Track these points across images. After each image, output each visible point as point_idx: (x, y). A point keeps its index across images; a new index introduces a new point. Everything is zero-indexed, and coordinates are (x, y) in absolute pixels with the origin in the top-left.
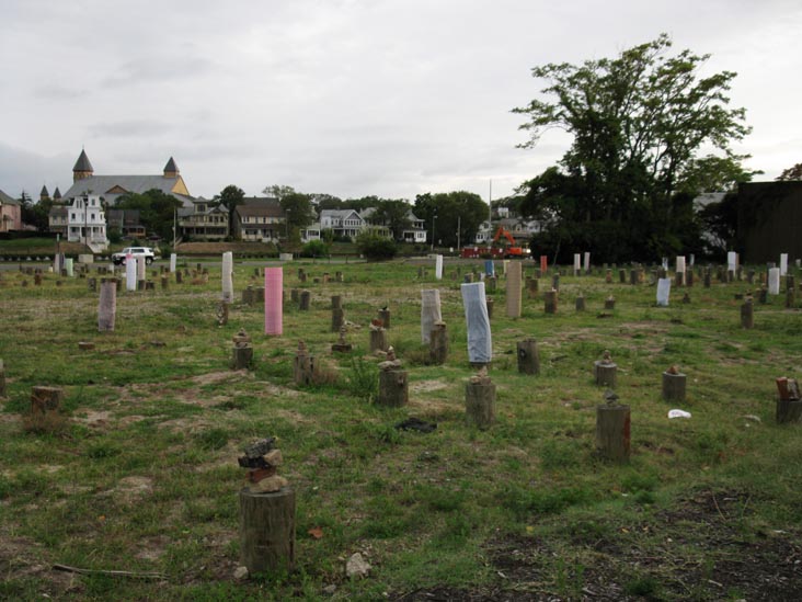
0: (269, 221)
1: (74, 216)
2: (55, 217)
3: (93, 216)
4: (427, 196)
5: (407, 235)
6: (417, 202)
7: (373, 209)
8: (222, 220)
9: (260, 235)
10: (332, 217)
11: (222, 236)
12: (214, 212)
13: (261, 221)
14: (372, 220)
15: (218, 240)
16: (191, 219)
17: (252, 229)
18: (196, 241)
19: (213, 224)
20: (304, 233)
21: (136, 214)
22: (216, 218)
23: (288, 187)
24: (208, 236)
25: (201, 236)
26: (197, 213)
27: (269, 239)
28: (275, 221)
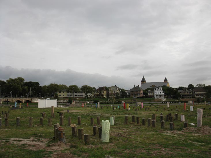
0: (202, 93)
1: (156, 93)
2: (149, 93)
3: (161, 92)
8: (191, 93)
9: (200, 96)
12: (189, 91)
13: (200, 93)
15: (190, 98)
16: (183, 93)
17: (198, 95)
19: (188, 94)
22: (189, 92)
23: (203, 84)
24: (188, 97)
25: (186, 97)
26: (184, 91)
27: (203, 97)
28: (204, 93)
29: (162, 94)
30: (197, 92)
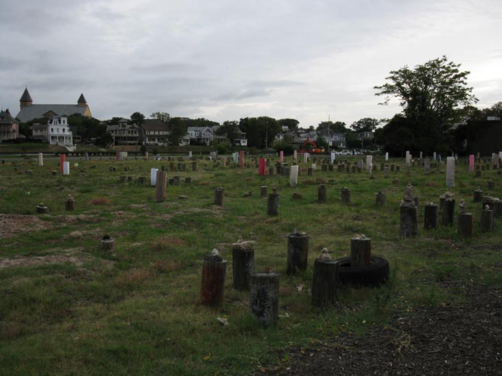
0: (161, 133)
1: (52, 130)
2: (36, 131)
3: (64, 130)
4: (246, 119)
5: (237, 142)
6: (240, 122)
8: (135, 133)
9: (156, 142)
10: (196, 131)
11: (137, 142)
12: (131, 128)
13: (157, 133)
14: (217, 133)
15: (134, 144)
17: (152, 138)
18: (121, 144)
19: (130, 135)
20: (180, 140)
22: (132, 131)
24: (129, 142)
25: (125, 142)
26: (121, 128)
27: (162, 143)
28: (166, 133)
29: (68, 133)
30: (150, 130)
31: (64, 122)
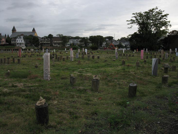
0: (59, 42)
1: (17, 41)
2: (13, 41)
3: (22, 41)
4: (92, 36)
5: (88, 45)
6: (90, 38)
7: (81, 39)
8: (49, 42)
9: (57, 45)
10: (72, 41)
11: (49, 45)
12: (47, 40)
13: (57, 42)
14: (81, 42)
15: (48, 46)
16: (42, 41)
17: (55, 44)
18: (44, 46)
19: (47, 43)
20: (66, 44)
21: (29, 40)
22: (48, 41)
23: (62, 34)
24: (46, 45)
25: (45, 45)
26: (44, 40)
27: (59, 46)
28: (60, 42)
30: (55, 41)
31: (22, 38)
